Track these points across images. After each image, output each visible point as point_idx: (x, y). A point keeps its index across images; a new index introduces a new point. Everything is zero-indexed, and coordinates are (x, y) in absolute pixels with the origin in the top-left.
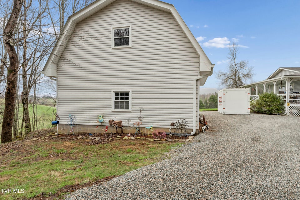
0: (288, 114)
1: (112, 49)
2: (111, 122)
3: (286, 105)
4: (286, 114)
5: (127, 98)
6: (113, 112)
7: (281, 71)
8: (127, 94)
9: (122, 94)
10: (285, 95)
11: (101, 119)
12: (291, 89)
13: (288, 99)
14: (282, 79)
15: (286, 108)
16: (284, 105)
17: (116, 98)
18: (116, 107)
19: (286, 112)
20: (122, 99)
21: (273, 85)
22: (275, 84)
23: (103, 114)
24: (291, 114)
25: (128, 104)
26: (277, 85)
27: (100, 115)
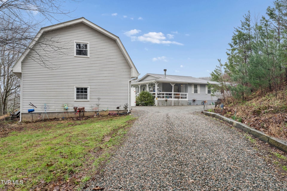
0: (157, 105)
1: (75, 57)
2: (75, 109)
3: (155, 99)
4: (155, 106)
5: (86, 92)
6: (75, 101)
7: (148, 76)
8: (86, 89)
9: (82, 89)
10: (154, 92)
11: (66, 107)
12: (158, 89)
13: (156, 96)
14: (153, 82)
15: (156, 101)
16: (154, 99)
17: (77, 92)
18: (77, 98)
19: (156, 104)
20: (82, 92)
21: (146, 86)
22: (147, 85)
23: (67, 103)
24: (159, 106)
25: (87, 96)
26: (149, 85)
27: (65, 104)
